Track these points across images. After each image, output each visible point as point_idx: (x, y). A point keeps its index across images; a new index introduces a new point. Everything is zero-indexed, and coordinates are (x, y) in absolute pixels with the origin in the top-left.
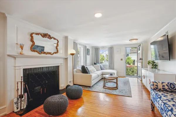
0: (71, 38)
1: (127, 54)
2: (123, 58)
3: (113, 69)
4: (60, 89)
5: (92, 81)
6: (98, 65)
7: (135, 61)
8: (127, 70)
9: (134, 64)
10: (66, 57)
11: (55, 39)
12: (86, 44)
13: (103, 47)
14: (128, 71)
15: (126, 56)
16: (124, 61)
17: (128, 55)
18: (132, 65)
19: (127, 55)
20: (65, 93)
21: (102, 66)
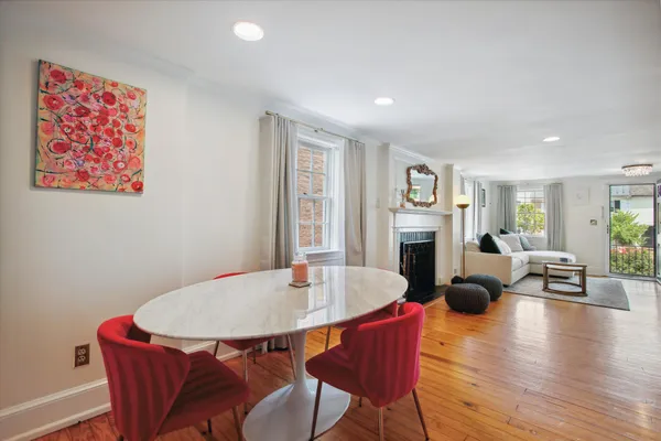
0: (457, 167)
1: (613, 199)
2: (597, 216)
3: (564, 250)
4: (437, 283)
5: (513, 273)
6: (512, 234)
8: (616, 261)
10: (449, 213)
11: (432, 173)
12: (480, 177)
14: (620, 263)
15: (611, 210)
16: (601, 226)
17: (618, 204)
19: (613, 205)
20: (443, 298)
21: (525, 240)
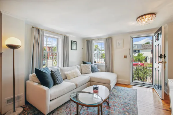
3: (112, 71)
7: (148, 58)
9: (146, 61)
12: (67, 33)
13: (98, 39)
16: (129, 59)
18: (143, 62)
